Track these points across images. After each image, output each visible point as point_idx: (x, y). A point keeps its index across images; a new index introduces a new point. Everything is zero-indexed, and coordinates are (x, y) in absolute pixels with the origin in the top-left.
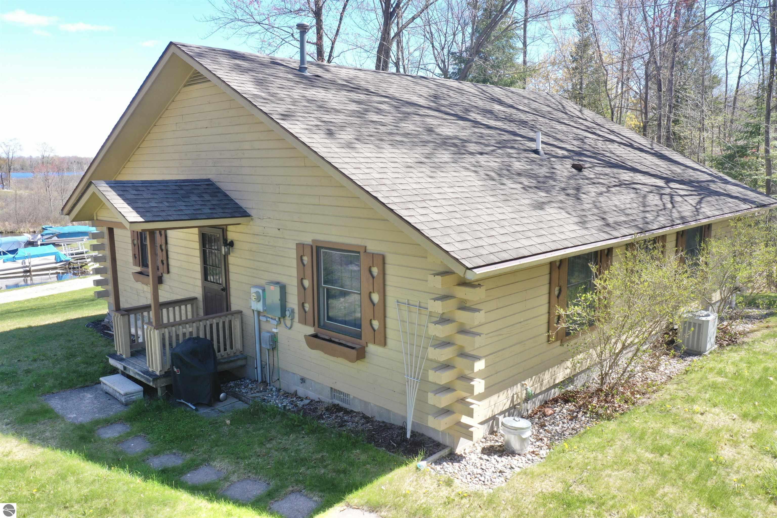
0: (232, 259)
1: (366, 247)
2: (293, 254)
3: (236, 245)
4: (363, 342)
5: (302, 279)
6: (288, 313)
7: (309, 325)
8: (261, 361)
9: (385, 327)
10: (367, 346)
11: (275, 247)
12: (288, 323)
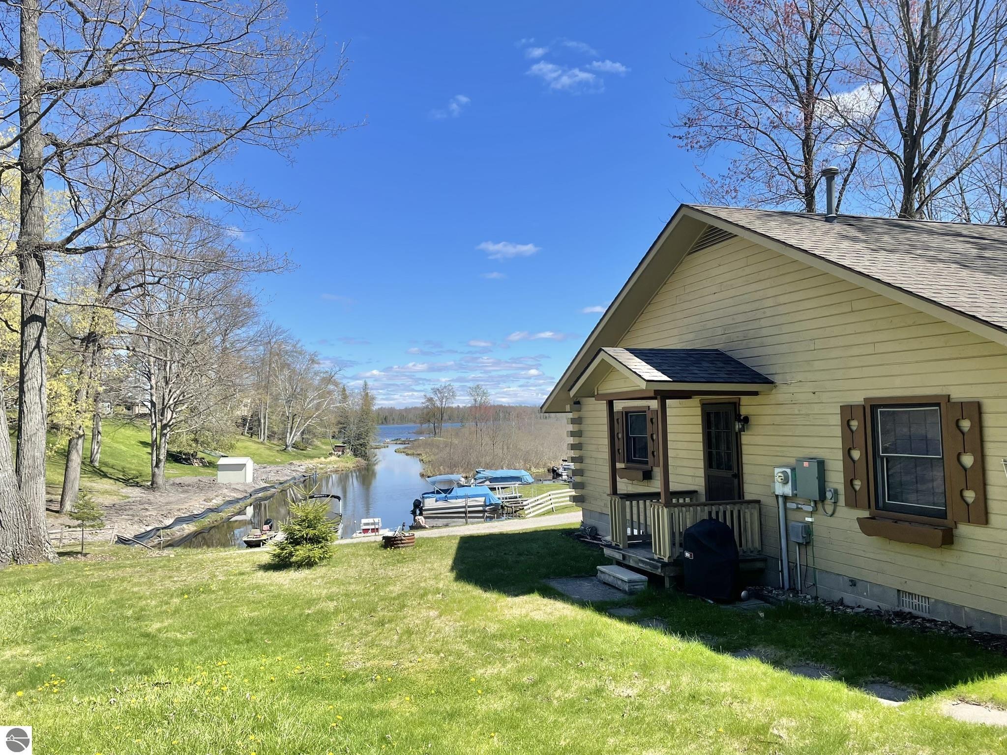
0: (745, 439)
1: (949, 395)
2: (837, 420)
3: (753, 420)
4: (948, 522)
5: (850, 449)
6: (829, 495)
7: (861, 507)
8: (789, 562)
9: (985, 499)
10: (956, 528)
11: (808, 415)
12: (829, 509)
